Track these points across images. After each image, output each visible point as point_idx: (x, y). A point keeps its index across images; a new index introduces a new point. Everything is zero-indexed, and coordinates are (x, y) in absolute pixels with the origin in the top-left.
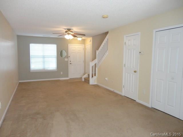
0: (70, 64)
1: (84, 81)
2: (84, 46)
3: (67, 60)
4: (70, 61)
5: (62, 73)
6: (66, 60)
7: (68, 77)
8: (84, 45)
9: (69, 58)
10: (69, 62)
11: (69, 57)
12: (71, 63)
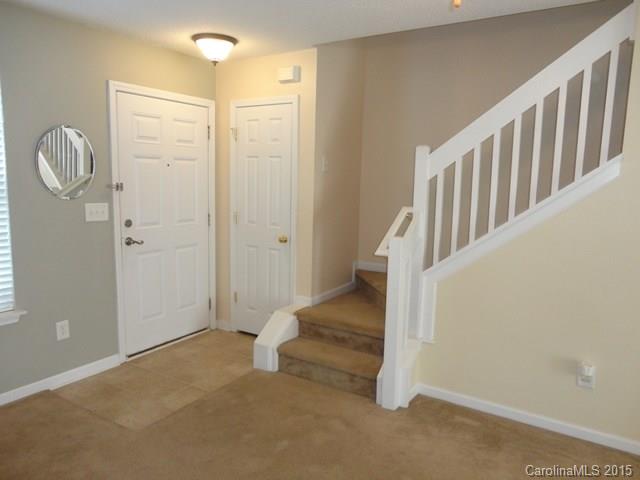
0: (129, 242)
1: (280, 370)
2: (212, 109)
3: (106, 217)
4: (129, 224)
5: (63, 330)
6: (95, 212)
7: (115, 351)
8: (211, 104)
9: (116, 194)
10: (120, 233)
11: (119, 187)
12: (130, 233)
